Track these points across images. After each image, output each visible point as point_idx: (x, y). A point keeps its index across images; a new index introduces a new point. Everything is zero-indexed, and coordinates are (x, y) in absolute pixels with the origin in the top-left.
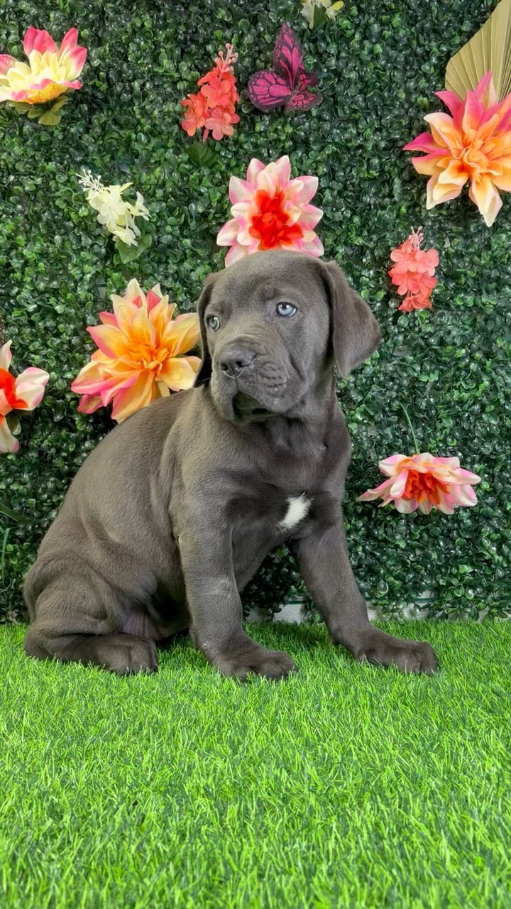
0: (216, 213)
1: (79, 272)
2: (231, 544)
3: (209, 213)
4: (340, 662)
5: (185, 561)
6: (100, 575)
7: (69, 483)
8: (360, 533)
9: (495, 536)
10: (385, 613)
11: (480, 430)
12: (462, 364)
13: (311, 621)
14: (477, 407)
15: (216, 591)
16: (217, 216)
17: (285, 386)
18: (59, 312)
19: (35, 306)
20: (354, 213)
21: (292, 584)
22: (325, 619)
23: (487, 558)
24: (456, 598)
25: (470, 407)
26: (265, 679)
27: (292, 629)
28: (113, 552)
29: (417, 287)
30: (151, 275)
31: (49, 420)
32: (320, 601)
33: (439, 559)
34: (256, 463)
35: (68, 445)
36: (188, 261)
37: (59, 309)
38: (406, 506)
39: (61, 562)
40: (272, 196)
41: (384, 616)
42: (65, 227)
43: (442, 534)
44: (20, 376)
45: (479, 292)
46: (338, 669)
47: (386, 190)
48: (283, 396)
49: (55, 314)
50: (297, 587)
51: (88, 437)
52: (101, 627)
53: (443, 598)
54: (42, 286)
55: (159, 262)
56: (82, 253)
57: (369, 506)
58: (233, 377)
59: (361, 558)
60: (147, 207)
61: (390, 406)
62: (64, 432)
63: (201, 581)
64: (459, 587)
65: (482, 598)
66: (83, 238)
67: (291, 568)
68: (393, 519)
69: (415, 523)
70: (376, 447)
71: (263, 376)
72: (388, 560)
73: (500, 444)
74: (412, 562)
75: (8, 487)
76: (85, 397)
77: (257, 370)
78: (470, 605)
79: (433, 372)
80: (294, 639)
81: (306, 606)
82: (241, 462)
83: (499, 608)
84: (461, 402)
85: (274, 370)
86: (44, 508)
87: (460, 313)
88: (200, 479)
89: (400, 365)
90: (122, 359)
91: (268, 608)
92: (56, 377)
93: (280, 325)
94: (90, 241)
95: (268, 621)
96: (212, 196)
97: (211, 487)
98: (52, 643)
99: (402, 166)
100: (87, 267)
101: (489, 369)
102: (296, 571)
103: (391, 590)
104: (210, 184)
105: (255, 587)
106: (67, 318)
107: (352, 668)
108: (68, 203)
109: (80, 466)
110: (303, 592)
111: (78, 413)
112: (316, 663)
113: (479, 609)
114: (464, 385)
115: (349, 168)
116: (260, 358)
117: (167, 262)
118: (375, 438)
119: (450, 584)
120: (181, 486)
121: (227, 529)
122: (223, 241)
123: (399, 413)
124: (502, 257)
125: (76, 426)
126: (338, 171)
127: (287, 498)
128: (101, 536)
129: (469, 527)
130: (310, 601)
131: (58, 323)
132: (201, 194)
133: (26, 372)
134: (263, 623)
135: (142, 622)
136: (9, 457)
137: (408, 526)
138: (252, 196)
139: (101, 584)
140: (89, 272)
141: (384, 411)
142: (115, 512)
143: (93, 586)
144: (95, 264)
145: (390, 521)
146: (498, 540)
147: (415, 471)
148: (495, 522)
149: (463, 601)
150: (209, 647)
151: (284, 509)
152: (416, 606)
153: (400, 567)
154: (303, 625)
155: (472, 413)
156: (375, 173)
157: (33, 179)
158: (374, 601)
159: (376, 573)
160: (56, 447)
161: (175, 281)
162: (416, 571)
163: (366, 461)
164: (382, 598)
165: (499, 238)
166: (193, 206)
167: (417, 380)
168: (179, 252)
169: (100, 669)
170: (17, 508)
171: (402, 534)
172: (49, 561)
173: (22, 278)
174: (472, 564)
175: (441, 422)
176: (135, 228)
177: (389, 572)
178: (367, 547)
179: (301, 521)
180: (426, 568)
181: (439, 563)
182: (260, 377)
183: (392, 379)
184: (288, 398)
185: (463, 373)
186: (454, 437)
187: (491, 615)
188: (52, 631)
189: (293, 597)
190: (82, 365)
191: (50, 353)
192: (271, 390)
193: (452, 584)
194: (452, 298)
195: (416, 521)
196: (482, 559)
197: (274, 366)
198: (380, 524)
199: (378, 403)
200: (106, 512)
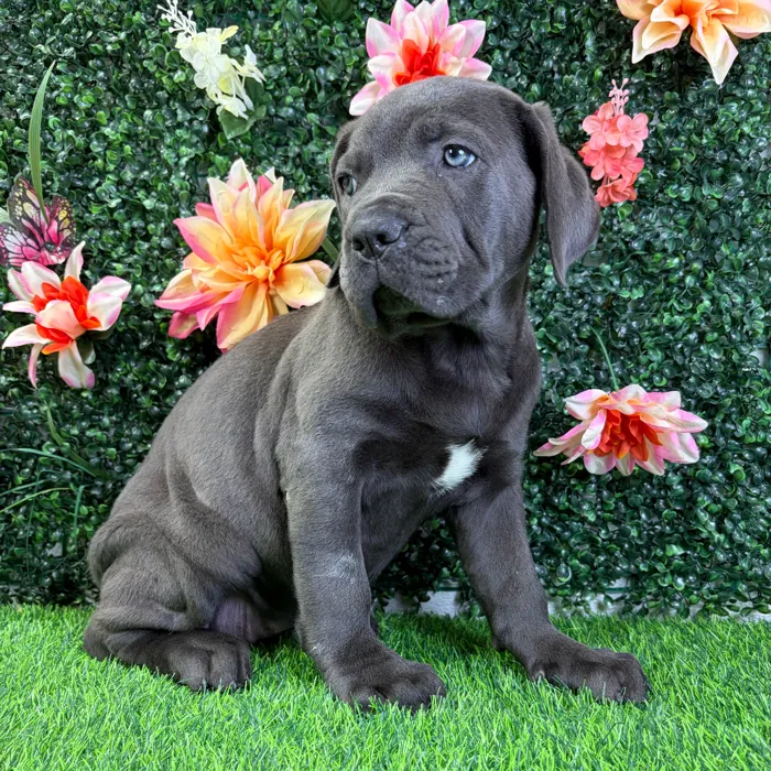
0: (351, 82)
1: (173, 156)
2: (359, 505)
3: (343, 82)
4: (508, 680)
5: (293, 527)
6: (179, 551)
8: (535, 501)
9: (716, 508)
10: (565, 606)
11: (696, 366)
12: (674, 278)
13: (468, 615)
14: (693, 336)
15: (334, 572)
16: (353, 85)
17: (455, 276)
18: (148, 208)
19: (119, 200)
20: (532, 80)
21: (443, 566)
22: (487, 612)
23: (704, 536)
24: (660, 588)
25: (684, 335)
26: (395, 707)
27: (443, 624)
28: (199, 520)
29: (616, 169)
30: (266, 158)
31: (135, 347)
32: (482, 589)
33: (640, 537)
34: (403, 392)
35: (157, 381)
36: (314, 142)
37: (148, 204)
38: (598, 465)
39: (131, 530)
40: (424, 51)
41: (564, 610)
42: (157, 99)
43: (643, 505)
44: (94, 288)
45: (698, 183)
46: (504, 690)
47: (576, 49)
48: (450, 292)
49: (144, 211)
50: (450, 570)
51: (184, 370)
52: (178, 621)
53: (644, 588)
54: (128, 176)
55: (277, 145)
56: (178, 131)
58: (372, 262)
59: (535, 534)
60: (262, 71)
61: (577, 330)
62: (152, 363)
63: (313, 556)
64: (665, 575)
65: (694, 589)
66: (179, 112)
67: (443, 544)
68: (580, 483)
69: (609, 488)
70: (558, 387)
71: (419, 260)
72: (571, 537)
73: (723, 386)
74: (604, 540)
75: (83, 432)
76: (176, 315)
77: (409, 251)
78: (678, 597)
79: (637, 288)
80: (444, 641)
81: (462, 595)
82: (382, 387)
83: (717, 602)
84: (672, 328)
85: (436, 249)
86: (128, 461)
87: (672, 211)
88: (319, 409)
89: (592, 277)
90: (222, 266)
91: (412, 596)
92: (142, 292)
93: (450, 180)
94: (188, 116)
95: (412, 613)
96: (347, 60)
97: (334, 421)
98: (112, 639)
99: (597, 15)
100: (184, 149)
101: (711, 284)
102: (450, 550)
103: (575, 576)
104: (344, 44)
105: (395, 568)
106: (158, 215)
107: (524, 689)
108: (160, 66)
110: (458, 576)
111: (170, 338)
112: (473, 679)
113: (690, 603)
114: (676, 305)
115: (527, 21)
116: (415, 231)
117: (287, 144)
118: (558, 374)
119: (653, 570)
120: (294, 419)
121: (354, 485)
122: (358, 108)
123: (591, 342)
124: (731, 134)
125: (166, 354)
126: (511, 26)
127: (446, 444)
128: (187, 495)
129: (680, 495)
130: (467, 588)
131: (147, 223)
132: (333, 58)
133: (102, 283)
134: (404, 616)
135: (242, 612)
136: (84, 394)
137: (599, 492)
138: (397, 48)
139: (180, 565)
140: (186, 155)
141: (571, 339)
142: (207, 466)
143: (169, 565)
144: (195, 145)
145: (574, 486)
146: (717, 513)
147: (616, 411)
148: (714, 489)
149: (670, 591)
150: (320, 651)
151: (443, 461)
152: (608, 598)
153: (587, 546)
154: (458, 620)
155: (687, 343)
156: (561, 27)
157: (116, 35)
158: (552, 590)
159: (556, 554)
160: (143, 382)
161: (297, 167)
162: (609, 553)
163: (544, 406)
164: (563, 587)
165: (728, 109)
166: (321, 70)
167: (616, 296)
168: (303, 132)
169: (169, 678)
170: (95, 460)
171: (590, 503)
172: (117, 528)
173: (104, 168)
174: (683, 544)
175: (646, 354)
176: (246, 98)
177: (572, 553)
178: (544, 520)
179: (467, 479)
180: (622, 547)
181: (639, 543)
182: (413, 263)
183: (581, 295)
184: (459, 294)
185: (675, 289)
186: (662, 374)
187: (705, 612)
188: (113, 622)
189: (445, 583)
190: (173, 273)
191: (136, 261)
192: (431, 283)
193: (656, 571)
194: (661, 191)
195: (609, 486)
196: (696, 538)
197: (437, 244)
198: (562, 489)
199: (562, 327)
200: (196, 465)
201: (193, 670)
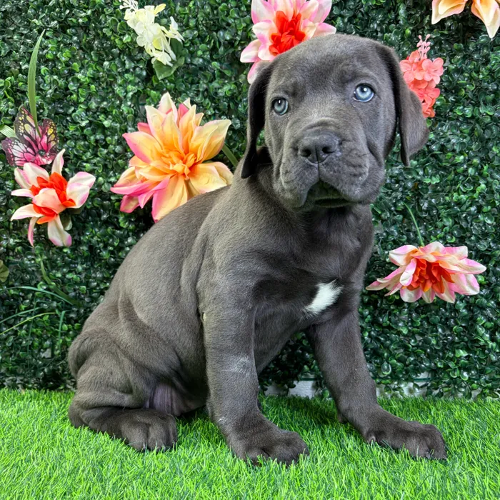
0: (241, 40)
1: (123, 91)
2: (253, 325)
3: (236, 40)
4: (350, 443)
5: (208, 337)
6: (126, 354)
7: (114, 272)
8: (366, 320)
9: (489, 325)
10: (387, 391)
11: (476, 229)
12: (461, 169)
13: (321, 397)
14: (473, 209)
16: (242, 42)
18: (106, 126)
19: (87, 121)
21: (304, 364)
22: (334, 395)
23: (482, 343)
24: (452, 378)
25: (467, 208)
26: (275, 462)
27: (305, 403)
29: (422, 96)
30: (184, 92)
31: (98, 219)
33: (437, 344)
35: (113, 241)
36: (217, 81)
37: (107, 123)
38: (410, 296)
39: (94, 340)
40: (290, 18)
41: (386, 393)
42: (112, 54)
43: (440, 322)
44: (71, 180)
45: (477, 105)
46: (348, 449)
47: (392, 16)
48: (364, 185)
49: (104, 129)
50: (309, 367)
51: (131, 234)
52: (127, 400)
53: (440, 379)
54: (93, 105)
55: (192, 83)
56: (126, 75)
57: (375, 296)
58: (315, 165)
59: (367, 342)
60: (181, 34)
61: (395, 205)
62: (110, 229)
63: (222, 357)
64: (455, 370)
65: (475, 379)
66: (127, 62)
67: (304, 350)
68: (397, 308)
69: (416, 311)
70: (382, 243)
71: (349, 164)
72: (391, 344)
73: (494, 242)
74: (413, 346)
75: (64, 275)
76: (125, 197)
77: (343, 158)
78: (464, 385)
79: (435, 176)
80: (306, 415)
81: (317, 383)
83: (491, 389)
84: (459, 203)
86: (94, 295)
87: (458, 124)
89: (404, 169)
90: (154, 164)
91: (283, 384)
92: (103, 182)
94: (133, 65)
95: (283, 396)
96: (238, 26)
98: (85, 414)
100: (130, 87)
101: (486, 173)
102: (309, 353)
103: (394, 371)
104: (236, 15)
105: (272, 366)
106: (113, 131)
107: (362, 449)
108: (114, 32)
109: (123, 259)
110: (314, 371)
111: (122, 213)
112: (327, 442)
113: (472, 389)
114: (462, 188)
116: (346, 145)
117: (198, 83)
118: (382, 235)
119: (447, 367)
121: (252, 310)
122: (246, 58)
123: (404, 213)
124: (499, 71)
125: (119, 223)
127: (316, 283)
128: (130, 316)
129: (465, 316)
130: (320, 379)
131: (106, 136)
132: (228, 25)
133: (76, 176)
134: (278, 397)
135: (170, 395)
136: (65, 250)
137: (410, 314)
138: (272, 16)
140: (131, 91)
141: (390, 211)
142: (146, 296)
143: (119, 362)
144: (137, 84)
145: (393, 310)
146: (491, 328)
147: (423, 260)
148: (488, 312)
149: (458, 381)
150: (223, 422)
151: (312, 294)
152: (416, 385)
153: (402, 351)
154: (315, 400)
155: (469, 214)
157: (85, 12)
158: (378, 380)
159: (381, 356)
160: (104, 242)
161: (205, 98)
162: (417, 355)
163: (374, 257)
164: (386, 378)
165: (497, 55)
166: (221, 33)
167: (420, 182)
168: (209, 74)
169: (122, 442)
170: (72, 294)
171: (404, 321)
172: (85, 340)
173: (78, 100)
174: (467, 349)
175: (441, 221)
176: (171, 52)
177: (392, 355)
178: (372, 333)
179: (328, 307)
180: (425, 351)
181: (437, 348)
182: (345, 167)
183: (397, 182)
184: (368, 186)
185: (461, 177)
186: (452, 235)
187: (483, 395)
188: (85, 403)
189: (306, 375)
190: (123, 169)
191: (99, 162)
192: (355, 179)
193: (449, 367)
194: (451, 111)
195: (416, 310)
196: (476, 345)
197: (359, 153)
198: (384, 313)
199: (385, 203)
201: (137, 436)
